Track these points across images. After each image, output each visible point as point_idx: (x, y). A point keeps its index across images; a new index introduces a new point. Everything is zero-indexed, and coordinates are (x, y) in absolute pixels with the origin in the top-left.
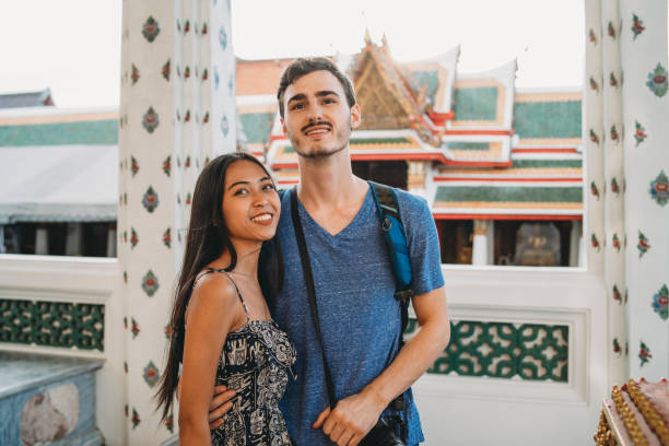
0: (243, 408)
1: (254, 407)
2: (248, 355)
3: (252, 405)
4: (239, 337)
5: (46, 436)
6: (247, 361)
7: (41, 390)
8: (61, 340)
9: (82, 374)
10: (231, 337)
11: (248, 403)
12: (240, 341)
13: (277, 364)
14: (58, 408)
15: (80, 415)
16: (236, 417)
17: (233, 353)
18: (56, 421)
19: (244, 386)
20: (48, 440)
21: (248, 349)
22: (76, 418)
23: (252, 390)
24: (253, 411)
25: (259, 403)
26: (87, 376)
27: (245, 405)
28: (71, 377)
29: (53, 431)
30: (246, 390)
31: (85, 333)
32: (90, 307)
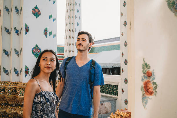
0: (40, 114)
1: (44, 114)
2: (40, 100)
3: (43, 113)
4: (38, 95)
5: (103, 112)
6: (40, 101)
7: (102, 102)
8: (110, 93)
9: (113, 100)
10: (36, 95)
11: (42, 113)
12: (38, 96)
13: (49, 102)
14: (106, 107)
15: (111, 109)
16: (39, 116)
17: (36, 99)
18: (106, 109)
19: (40, 108)
20: (104, 113)
21: (40, 98)
22: (111, 110)
23: (43, 109)
24: (43, 115)
25: (45, 113)
26: (113, 101)
27: (41, 113)
28: (109, 101)
29: (105, 112)
30: (41, 109)
31: (115, 92)
32: (116, 86)
